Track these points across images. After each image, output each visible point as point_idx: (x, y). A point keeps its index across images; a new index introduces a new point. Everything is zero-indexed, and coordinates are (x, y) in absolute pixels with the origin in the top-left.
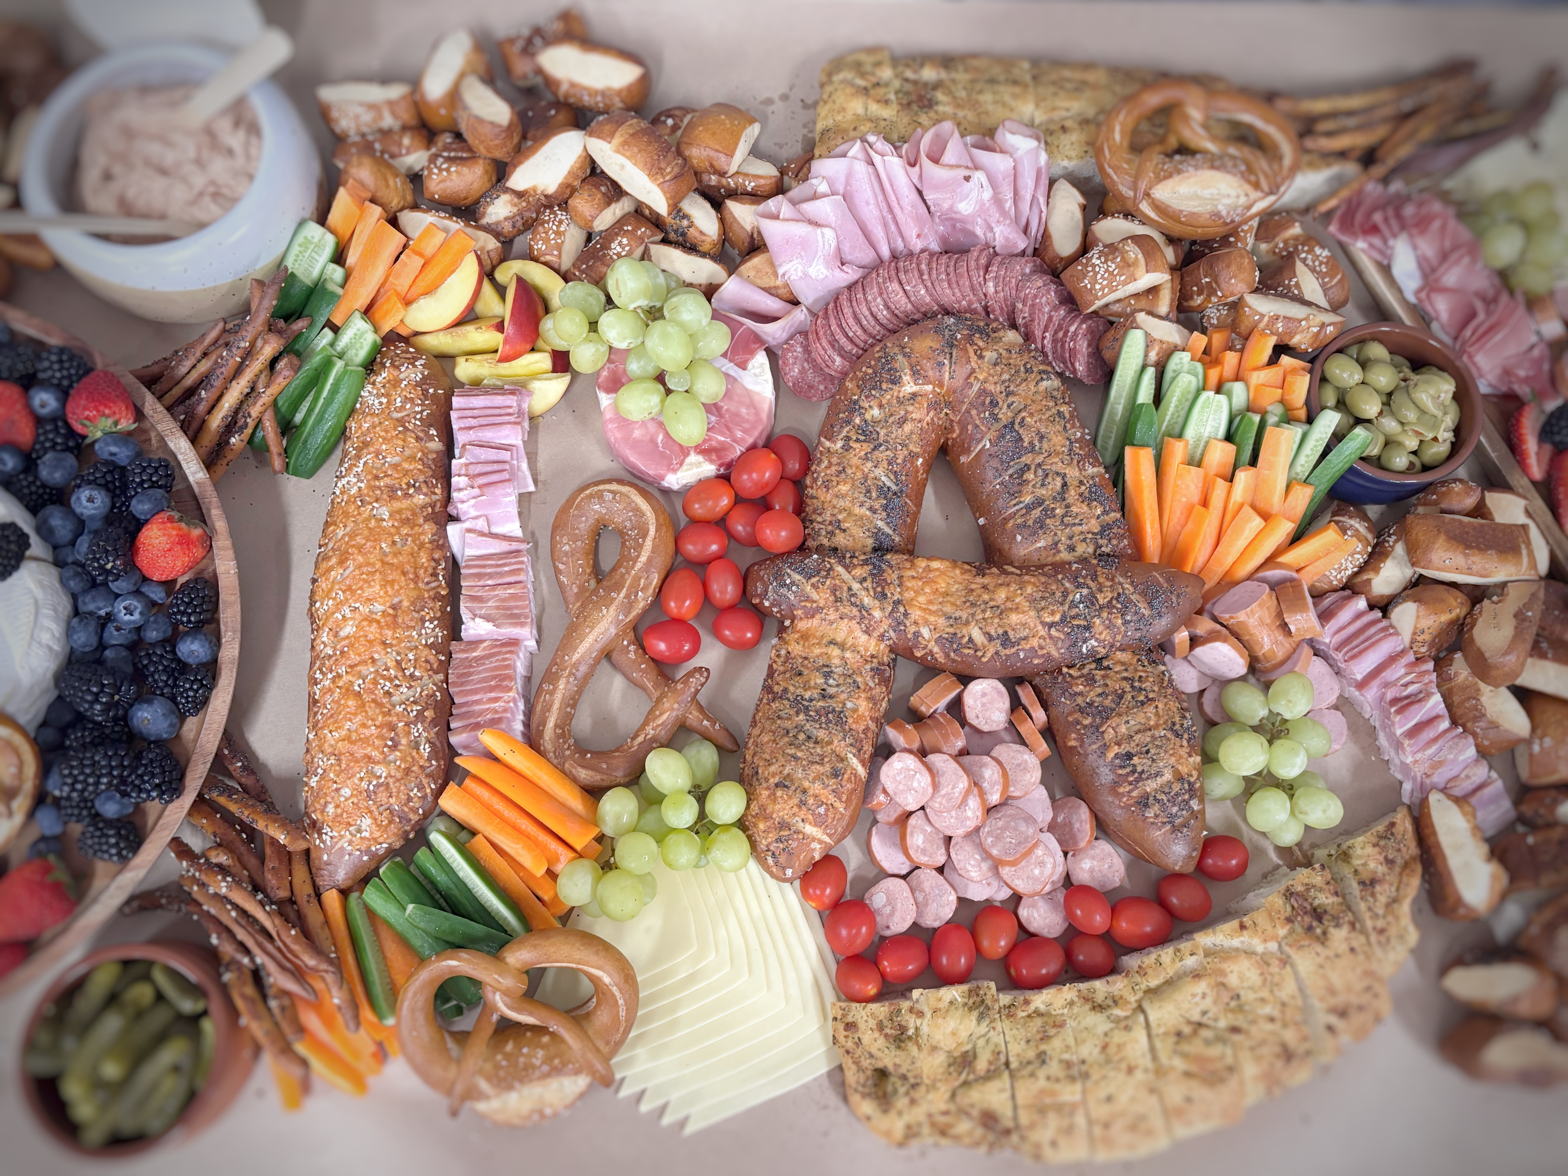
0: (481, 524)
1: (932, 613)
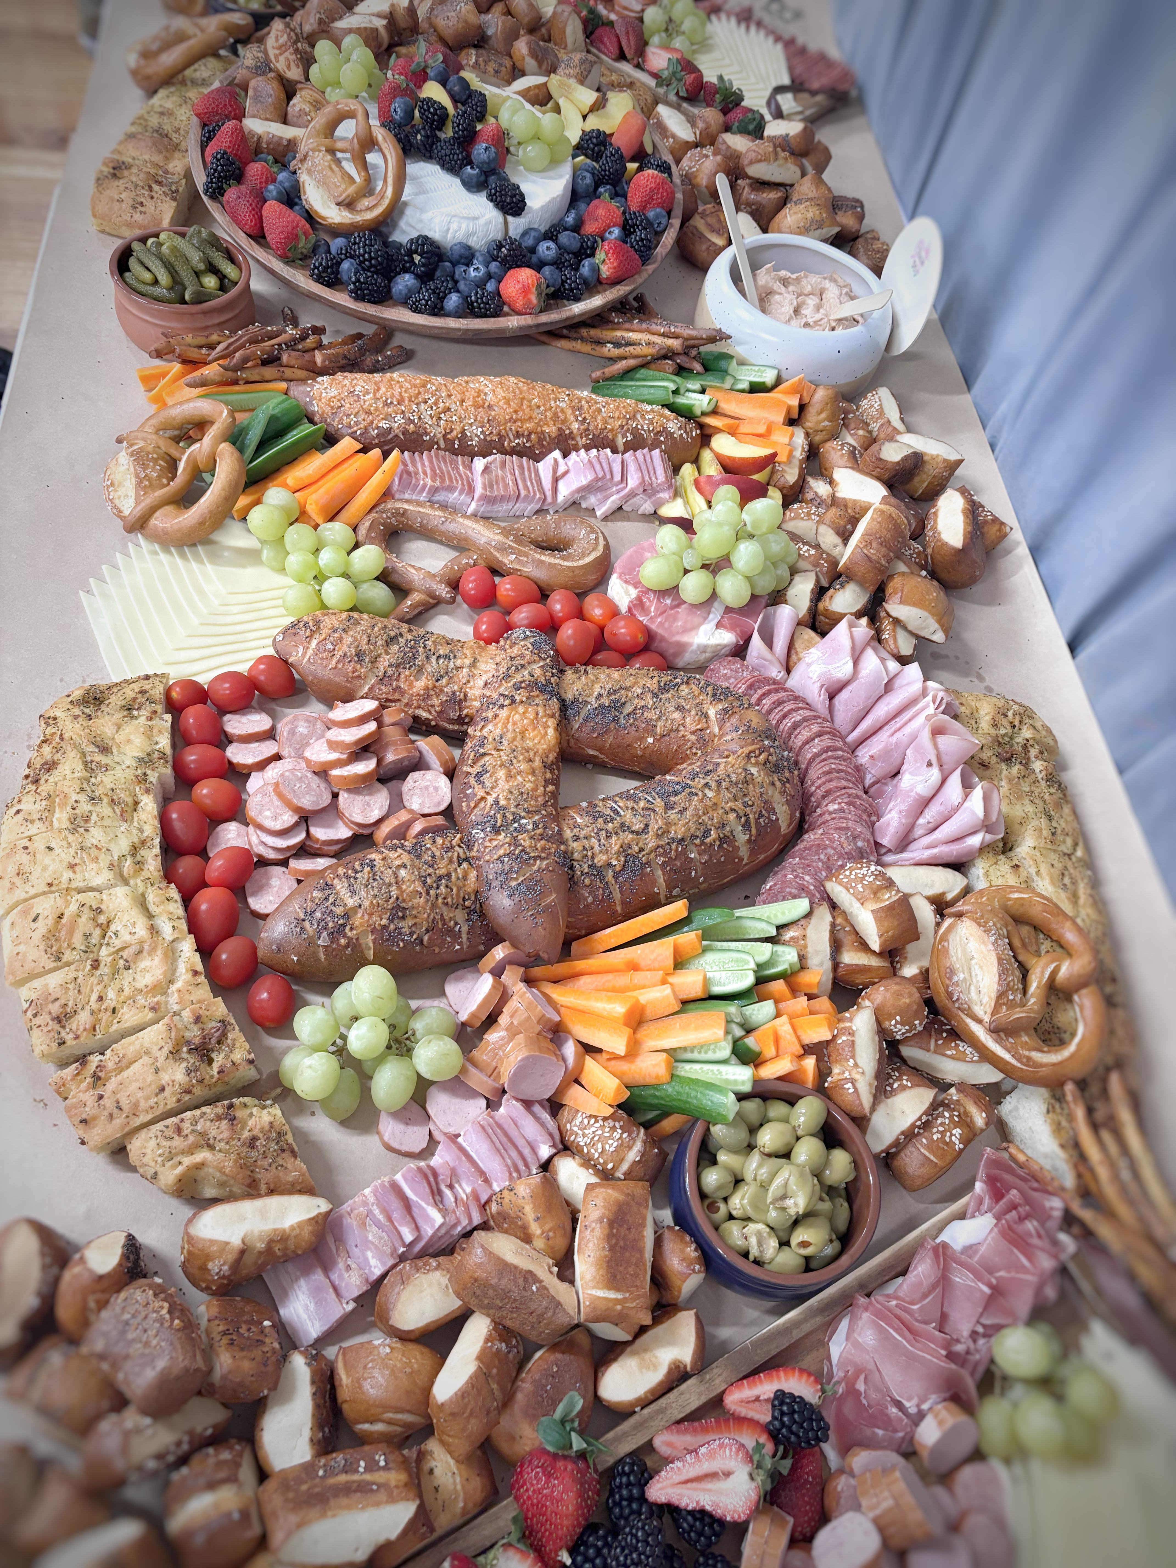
0: (562, 469)
1: (505, 725)
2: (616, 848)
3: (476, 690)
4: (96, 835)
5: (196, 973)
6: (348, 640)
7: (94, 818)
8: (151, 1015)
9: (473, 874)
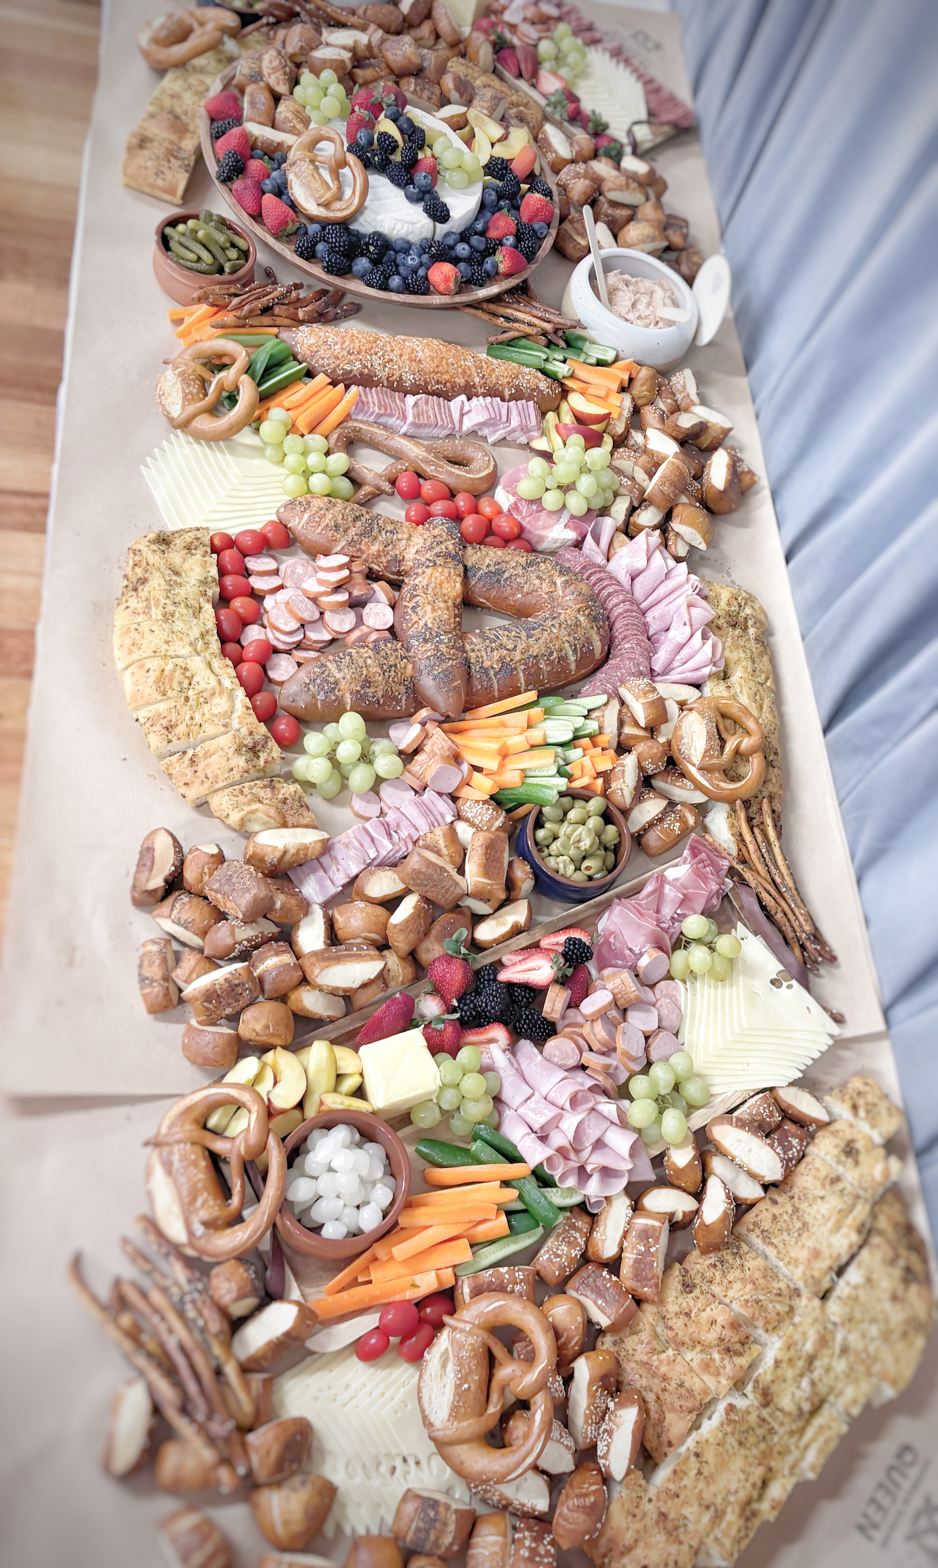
0: (466, 409)
1: (430, 578)
2: (496, 658)
3: (410, 554)
4: (179, 625)
5: (248, 708)
6: (329, 516)
7: (177, 614)
8: (223, 729)
9: (410, 666)
